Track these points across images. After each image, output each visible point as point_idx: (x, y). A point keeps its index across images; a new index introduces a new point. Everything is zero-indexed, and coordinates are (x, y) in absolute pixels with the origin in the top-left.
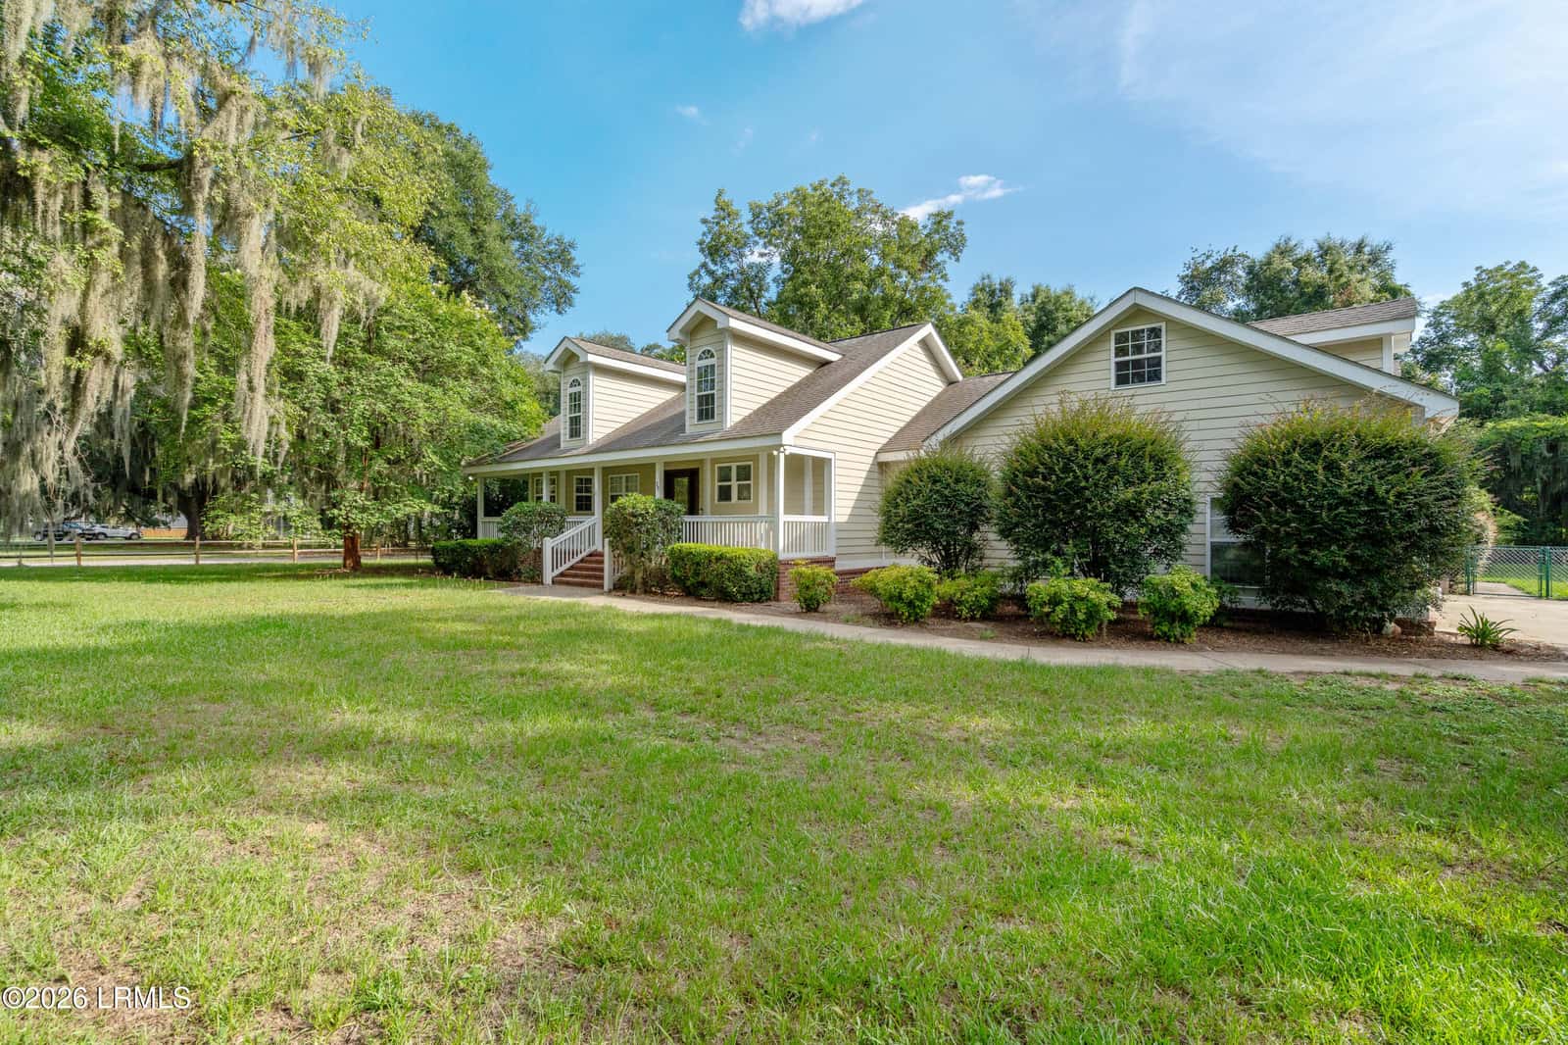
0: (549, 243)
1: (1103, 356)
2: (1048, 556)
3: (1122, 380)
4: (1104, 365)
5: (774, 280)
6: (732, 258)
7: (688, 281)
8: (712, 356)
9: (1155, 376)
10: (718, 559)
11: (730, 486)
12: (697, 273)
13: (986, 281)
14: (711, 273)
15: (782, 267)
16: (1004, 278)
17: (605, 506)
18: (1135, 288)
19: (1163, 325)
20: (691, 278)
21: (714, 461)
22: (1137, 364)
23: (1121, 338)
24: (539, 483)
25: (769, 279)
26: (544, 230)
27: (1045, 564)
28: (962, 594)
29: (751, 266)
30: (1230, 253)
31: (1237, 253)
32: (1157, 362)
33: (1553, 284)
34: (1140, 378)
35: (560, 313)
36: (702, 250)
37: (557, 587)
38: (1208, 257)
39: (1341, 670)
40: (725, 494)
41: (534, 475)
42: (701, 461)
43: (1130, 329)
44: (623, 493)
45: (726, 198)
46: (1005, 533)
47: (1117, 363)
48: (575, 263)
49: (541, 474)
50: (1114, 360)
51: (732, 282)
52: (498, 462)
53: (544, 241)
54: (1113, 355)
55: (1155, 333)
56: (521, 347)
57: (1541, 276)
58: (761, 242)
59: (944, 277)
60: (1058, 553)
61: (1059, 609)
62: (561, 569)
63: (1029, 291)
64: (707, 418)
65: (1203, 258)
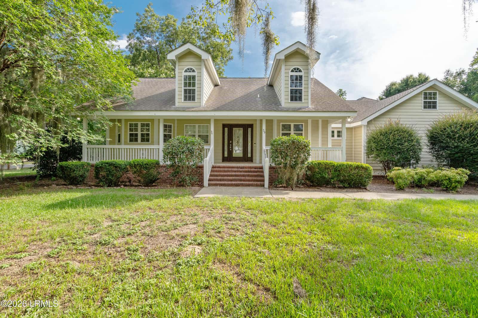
1: (420, 98)
3: (425, 107)
4: (420, 102)
9: (435, 107)
11: (290, 133)
19: (437, 92)
22: (430, 102)
23: (425, 94)
32: (435, 103)
34: (430, 107)
37: (211, 187)
42: (256, 120)
43: (428, 92)
47: (424, 102)
50: (423, 100)
55: (435, 94)
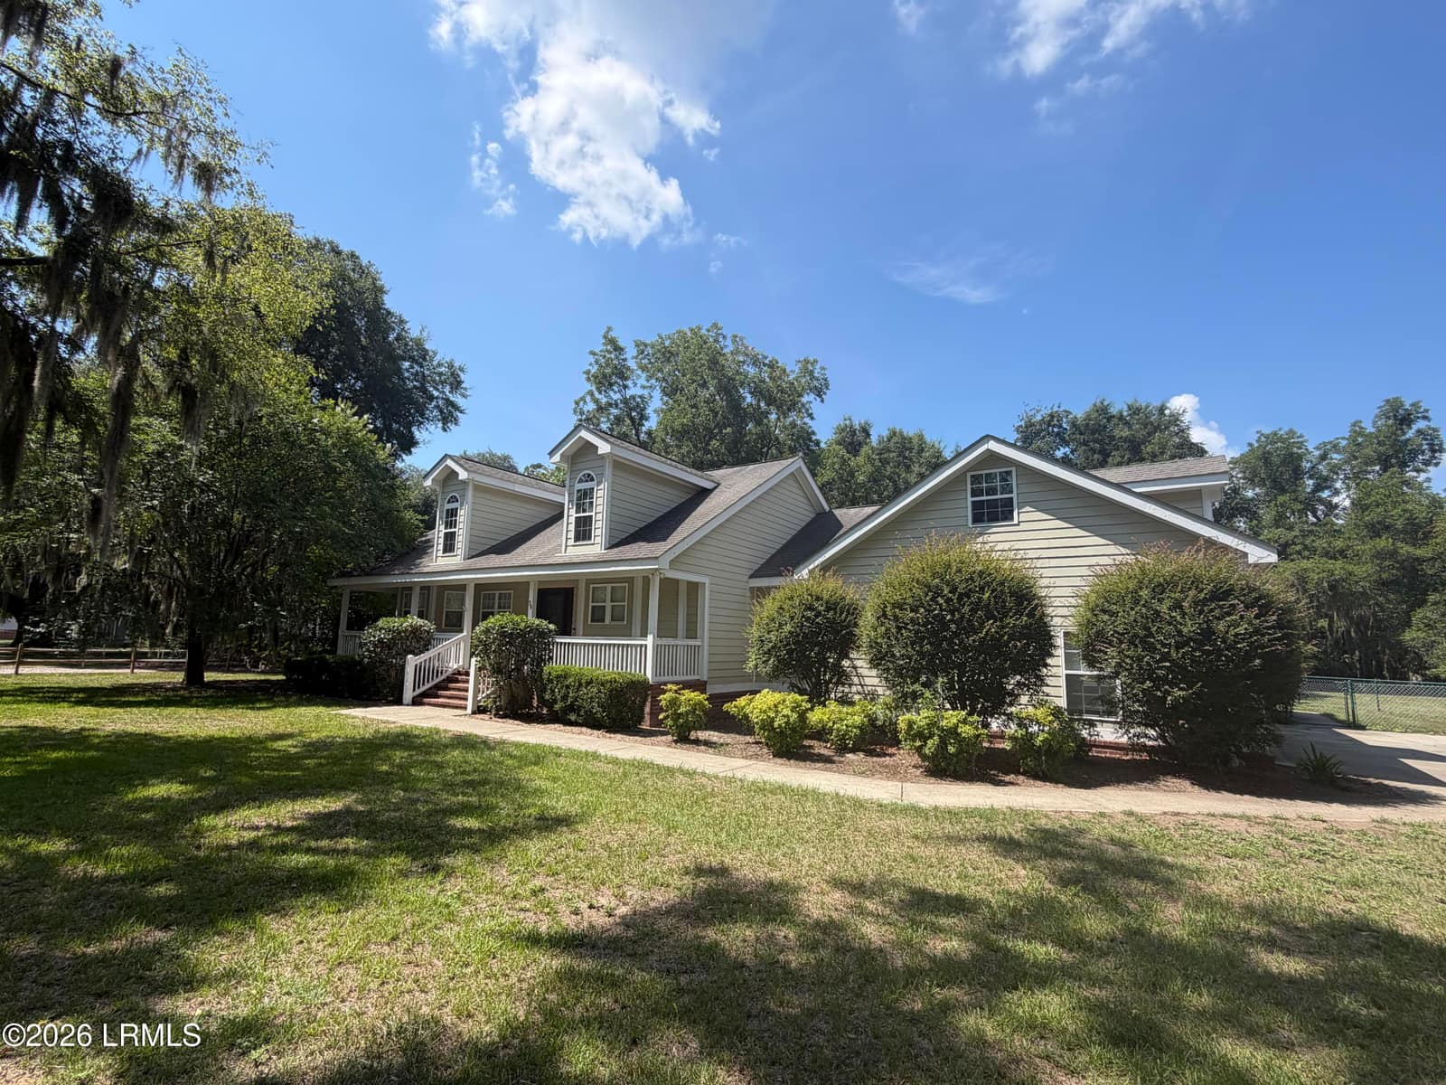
0: (440, 365)
1: (960, 496)
2: (917, 687)
3: (978, 518)
4: (962, 503)
5: (655, 411)
6: (615, 388)
7: (574, 406)
8: (592, 480)
9: (1008, 516)
10: (589, 683)
11: (604, 607)
12: (583, 399)
13: (848, 422)
14: (597, 401)
15: (662, 399)
16: (863, 422)
17: (475, 624)
18: (988, 436)
19: (1013, 469)
20: (577, 403)
21: (589, 582)
22: (992, 504)
23: (976, 479)
24: (409, 597)
25: (649, 411)
26: (435, 354)
27: (915, 696)
28: (834, 723)
29: (633, 397)
30: (1055, 409)
31: (1061, 409)
32: (1009, 503)
33: (1317, 448)
34: (994, 517)
35: (445, 430)
36: (588, 379)
37: (417, 707)
38: (1038, 411)
39: (1205, 811)
40: (598, 615)
41: (404, 589)
42: (576, 583)
43: (984, 473)
44: (496, 610)
45: (612, 334)
46: (875, 662)
47: (973, 503)
48: (463, 385)
49: (410, 589)
50: (970, 499)
51: (614, 411)
52: (368, 574)
53: (435, 363)
54: (969, 495)
55: (1006, 476)
56: (403, 460)
57: (1306, 441)
58: (644, 375)
59: (811, 416)
60: (926, 685)
61: (930, 742)
62: (423, 689)
63: (885, 433)
64: (584, 539)
65: (1033, 412)
